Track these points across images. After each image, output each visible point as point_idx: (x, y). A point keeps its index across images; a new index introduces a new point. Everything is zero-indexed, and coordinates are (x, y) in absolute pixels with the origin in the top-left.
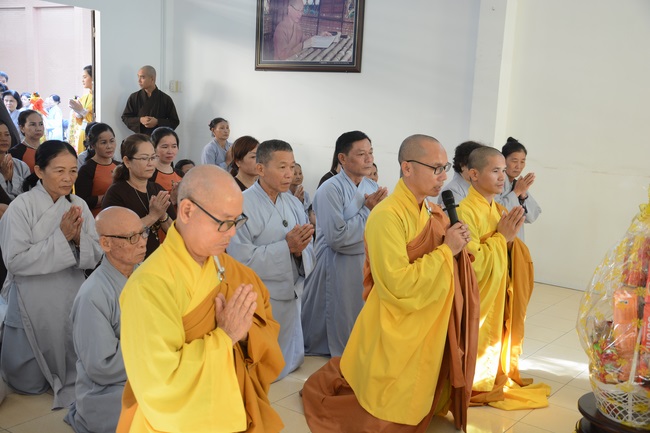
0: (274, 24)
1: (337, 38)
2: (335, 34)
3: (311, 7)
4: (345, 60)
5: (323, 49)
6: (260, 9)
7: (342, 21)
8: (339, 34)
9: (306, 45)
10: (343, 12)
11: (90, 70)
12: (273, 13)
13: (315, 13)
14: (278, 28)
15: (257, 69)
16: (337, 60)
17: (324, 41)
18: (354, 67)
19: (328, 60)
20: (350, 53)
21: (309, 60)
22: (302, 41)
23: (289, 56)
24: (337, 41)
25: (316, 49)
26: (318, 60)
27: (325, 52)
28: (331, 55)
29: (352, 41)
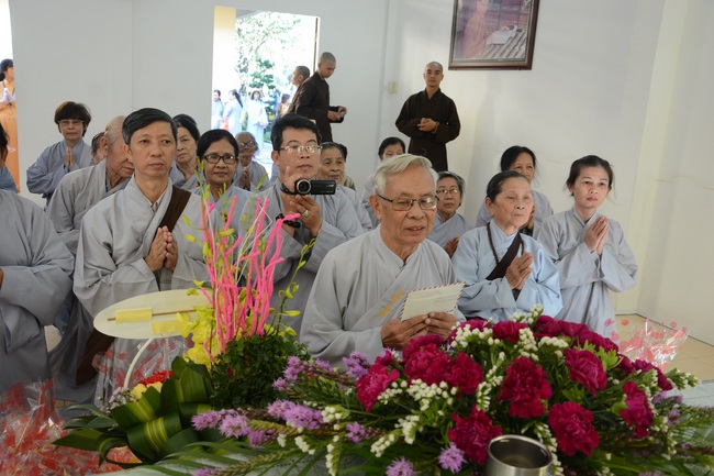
0: (465, 21)
1: (512, 33)
2: (512, 28)
4: (518, 56)
5: (501, 45)
7: (519, 13)
8: (516, 27)
9: (488, 42)
10: (520, 4)
12: (465, 9)
15: (450, 68)
16: (511, 57)
17: (504, 38)
18: (526, 65)
19: (504, 57)
20: (523, 48)
21: (489, 58)
22: (485, 37)
23: (474, 54)
24: (513, 35)
25: (495, 45)
26: (496, 58)
27: (503, 48)
28: (508, 51)
29: (525, 36)
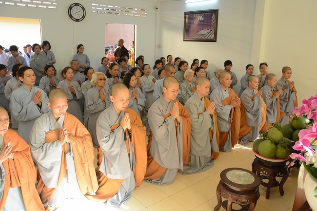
0: (189, 27)
1: (209, 31)
2: (208, 29)
3: (201, 21)
4: (211, 38)
5: (204, 35)
6: (185, 22)
7: (210, 25)
8: (210, 29)
9: (199, 33)
10: (211, 23)
11: (134, 42)
12: (189, 23)
13: (202, 23)
14: (190, 28)
15: (184, 41)
16: (209, 38)
17: (205, 32)
18: (214, 40)
19: (206, 38)
20: (213, 36)
21: (200, 38)
22: (198, 32)
23: (194, 37)
25: (202, 34)
26: (203, 38)
28: (207, 36)
29: (214, 32)
